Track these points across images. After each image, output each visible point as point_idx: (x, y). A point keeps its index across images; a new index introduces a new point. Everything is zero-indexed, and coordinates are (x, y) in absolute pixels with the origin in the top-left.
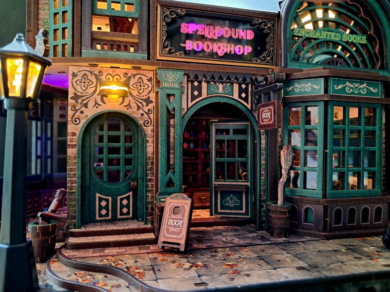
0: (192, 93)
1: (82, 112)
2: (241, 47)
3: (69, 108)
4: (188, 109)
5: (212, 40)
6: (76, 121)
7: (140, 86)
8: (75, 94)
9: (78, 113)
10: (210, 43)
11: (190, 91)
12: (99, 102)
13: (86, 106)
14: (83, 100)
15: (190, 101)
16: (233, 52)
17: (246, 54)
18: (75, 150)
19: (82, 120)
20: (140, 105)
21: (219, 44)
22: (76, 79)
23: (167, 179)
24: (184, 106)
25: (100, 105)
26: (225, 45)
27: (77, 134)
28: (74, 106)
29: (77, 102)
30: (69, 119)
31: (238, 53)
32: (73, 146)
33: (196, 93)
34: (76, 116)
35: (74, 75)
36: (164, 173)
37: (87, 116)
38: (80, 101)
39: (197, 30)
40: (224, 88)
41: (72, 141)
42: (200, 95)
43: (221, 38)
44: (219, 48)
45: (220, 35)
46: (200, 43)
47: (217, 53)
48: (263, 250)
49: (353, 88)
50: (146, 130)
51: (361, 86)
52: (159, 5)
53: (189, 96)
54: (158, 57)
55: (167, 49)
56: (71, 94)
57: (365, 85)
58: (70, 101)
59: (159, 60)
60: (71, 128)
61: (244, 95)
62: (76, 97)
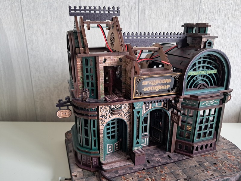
0: (146, 108)
1: (105, 121)
2: (166, 86)
3: (100, 120)
4: (144, 114)
5: (155, 86)
6: (102, 125)
7: (126, 107)
8: (102, 115)
9: (103, 122)
11: (145, 107)
12: (111, 116)
13: (106, 118)
14: (105, 117)
15: (145, 111)
16: (162, 89)
17: (167, 88)
18: (102, 135)
20: (126, 114)
21: (157, 87)
22: (102, 109)
23: (136, 142)
24: (143, 113)
25: (111, 117)
26: (159, 86)
27: (103, 129)
28: (102, 120)
29: (103, 118)
30: (100, 124)
31: (164, 89)
32: (102, 134)
33: (147, 108)
34: (102, 123)
35: (101, 108)
36: (135, 140)
37: (106, 122)
38: (104, 117)
39: (149, 83)
40: (158, 104)
41: (101, 132)
42: (149, 108)
43: (157, 85)
44: (157, 88)
45: (158, 83)
46: (149, 88)
47: (156, 90)
48: (172, 168)
49: (208, 103)
50: (128, 123)
51: (212, 102)
52: (135, 78)
53: (145, 109)
54: (134, 98)
55: (137, 94)
56: (100, 115)
57: (213, 101)
58: (100, 118)
59: (134, 99)
60: (101, 127)
61: (165, 105)
62: (102, 116)
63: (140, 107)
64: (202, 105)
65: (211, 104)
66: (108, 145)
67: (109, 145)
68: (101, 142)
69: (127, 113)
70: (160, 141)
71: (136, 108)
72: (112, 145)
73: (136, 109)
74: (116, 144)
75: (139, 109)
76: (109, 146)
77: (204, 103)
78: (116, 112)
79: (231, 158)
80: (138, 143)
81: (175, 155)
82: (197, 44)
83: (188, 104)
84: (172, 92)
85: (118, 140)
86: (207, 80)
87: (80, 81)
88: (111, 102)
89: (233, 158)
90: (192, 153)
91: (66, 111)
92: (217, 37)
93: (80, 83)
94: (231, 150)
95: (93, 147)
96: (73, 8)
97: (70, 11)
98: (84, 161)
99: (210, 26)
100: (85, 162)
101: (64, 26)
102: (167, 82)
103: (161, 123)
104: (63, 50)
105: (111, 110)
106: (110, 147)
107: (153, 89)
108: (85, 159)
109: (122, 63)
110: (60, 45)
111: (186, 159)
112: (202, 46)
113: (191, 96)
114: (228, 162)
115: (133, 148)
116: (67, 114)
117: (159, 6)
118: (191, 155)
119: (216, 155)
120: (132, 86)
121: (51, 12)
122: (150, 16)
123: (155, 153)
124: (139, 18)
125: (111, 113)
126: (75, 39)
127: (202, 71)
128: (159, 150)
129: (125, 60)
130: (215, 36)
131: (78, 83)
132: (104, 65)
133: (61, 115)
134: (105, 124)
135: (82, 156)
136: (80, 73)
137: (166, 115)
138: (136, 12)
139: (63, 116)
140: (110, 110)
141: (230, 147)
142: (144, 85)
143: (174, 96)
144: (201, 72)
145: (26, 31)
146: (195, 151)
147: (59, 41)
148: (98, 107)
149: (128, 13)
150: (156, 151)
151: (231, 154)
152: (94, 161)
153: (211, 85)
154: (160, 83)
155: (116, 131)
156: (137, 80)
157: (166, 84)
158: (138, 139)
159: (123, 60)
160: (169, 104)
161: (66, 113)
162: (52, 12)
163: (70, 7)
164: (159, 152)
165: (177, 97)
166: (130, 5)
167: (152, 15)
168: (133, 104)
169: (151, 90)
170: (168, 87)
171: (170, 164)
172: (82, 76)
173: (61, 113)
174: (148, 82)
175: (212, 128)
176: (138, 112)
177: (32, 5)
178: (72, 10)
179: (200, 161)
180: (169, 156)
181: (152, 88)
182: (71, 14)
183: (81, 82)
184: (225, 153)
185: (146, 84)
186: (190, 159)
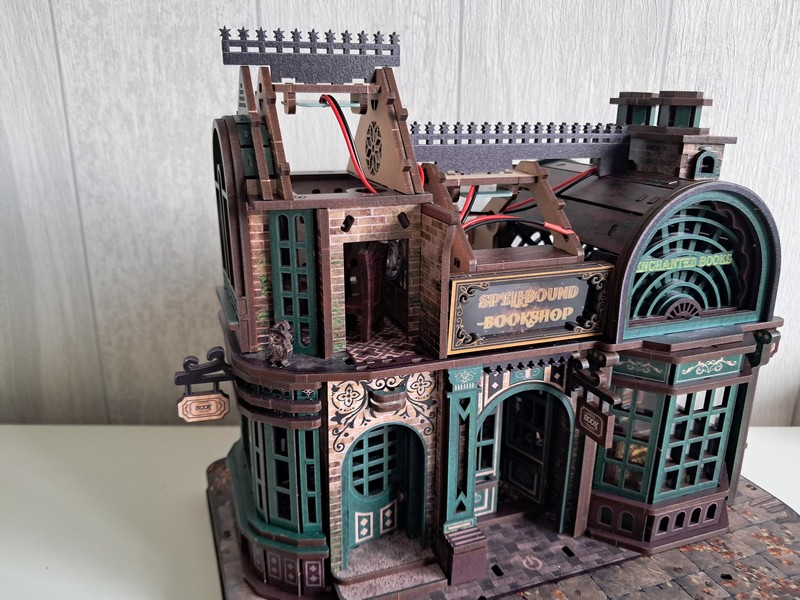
0: (490, 386)
1: (346, 435)
2: (559, 310)
3: (330, 433)
4: (484, 408)
5: (522, 309)
6: (339, 447)
7: (421, 385)
8: (337, 413)
9: (342, 436)
10: (516, 315)
11: (487, 385)
12: (368, 417)
13: (351, 425)
14: (348, 419)
15: (486, 397)
16: (547, 320)
17: (564, 318)
18: (338, 483)
19: (346, 445)
20: (420, 409)
21: (529, 313)
22: (337, 394)
23: (457, 503)
24: (480, 405)
25: (368, 421)
26: (537, 312)
27: (341, 463)
28: (336, 429)
29: (339, 423)
30: (330, 447)
31: (553, 319)
32: (336, 479)
33: (495, 385)
34: (339, 441)
35: (335, 389)
36: (454, 497)
37: (353, 438)
38: (343, 421)
39: (501, 301)
40: (532, 372)
41: (334, 473)
42: (500, 387)
43: (531, 306)
44: (529, 318)
45: (531, 301)
46: (503, 317)
47: (525, 325)
48: (578, 592)
49: (705, 368)
50: (427, 440)
51: (716, 363)
52: (454, 283)
53: (487, 391)
54: (450, 353)
55: (462, 340)
56: (331, 414)
57: (722, 360)
58: (331, 424)
59: (451, 357)
60: (333, 457)
61: (557, 376)
62: (338, 417)
63: (472, 386)
64: (684, 377)
65: (713, 372)
66: (357, 514)
67: (360, 514)
68: (335, 507)
69: (425, 407)
70: (537, 497)
71: (456, 388)
72: (371, 514)
73: (458, 392)
74: (384, 512)
75: (466, 391)
76: (360, 518)
77: (689, 370)
78: (388, 404)
79: (779, 557)
80: (461, 507)
81: (588, 545)
82: (663, 163)
83: (634, 372)
84: (580, 332)
85: (392, 496)
86: (699, 289)
87: (260, 294)
88: (369, 369)
89: (786, 554)
90: (648, 538)
91: (209, 400)
92: (733, 141)
93: (262, 302)
94: (777, 527)
95: (307, 524)
96: (234, 36)
97: (225, 48)
98: (274, 570)
99: (710, 103)
100: (277, 575)
101: (203, 96)
102: (565, 298)
103: (538, 435)
104: (200, 179)
105: (371, 394)
106: (364, 522)
107: (517, 321)
108: (276, 566)
109: (408, 230)
110: (188, 163)
111: (627, 560)
112: (683, 172)
113: (646, 344)
114: (770, 569)
115: (445, 526)
116: (213, 408)
117: (529, 30)
118: (642, 545)
119: (728, 545)
120: (443, 312)
121: (157, 47)
122: (501, 63)
123: (520, 540)
124: (463, 71)
125: (370, 404)
126: (243, 147)
127: (683, 259)
128: (534, 528)
129: (419, 220)
130: (726, 138)
131: (253, 302)
132: (347, 238)
133: (195, 412)
134: (348, 446)
135: (268, 554)
136: (261, 266)
137: (560, 407)
138: (450, 51)
139: (199, 416)
140: (364, 397)
141: (774, 516)
142: (484, 307)
143: (588, 345)
144: (678, 263)
145: (70, 111)
146: (656, 533)
147: (187, 148)
148: (325, 385)
149: (425, 53)
150: (522, 531)
151: (780, 542)
152: (309, 571)
153: (713, 303)
154: (539, 300)
155: (385, 467)
156: (460, 292)
157: (560, 304)
158: (462, 495)
159: (412, 221)
160: (568, 373)
161: (209, 407)
162: (161, 48)
163: (225, 33)
164: (533, 536)
165: (596, 348)
166: (432, 28)
167: (506, 60)
168: (445, 373)
169: (507, 326)
170: (566, 314)
171: (571, 581)
172: (268, 276)
173: (194, 406)
174: (500, 296)
175: (715, 454)
176: (465, 403)
177: (93, 21)
178: (234, 43)
179: (677, 566)
180: (566, 550)
181: (511, 316)
182: (229, 59)
183: (263, 297)
184: (758, 536)
185: (492, 304)
186: (640, 562)
